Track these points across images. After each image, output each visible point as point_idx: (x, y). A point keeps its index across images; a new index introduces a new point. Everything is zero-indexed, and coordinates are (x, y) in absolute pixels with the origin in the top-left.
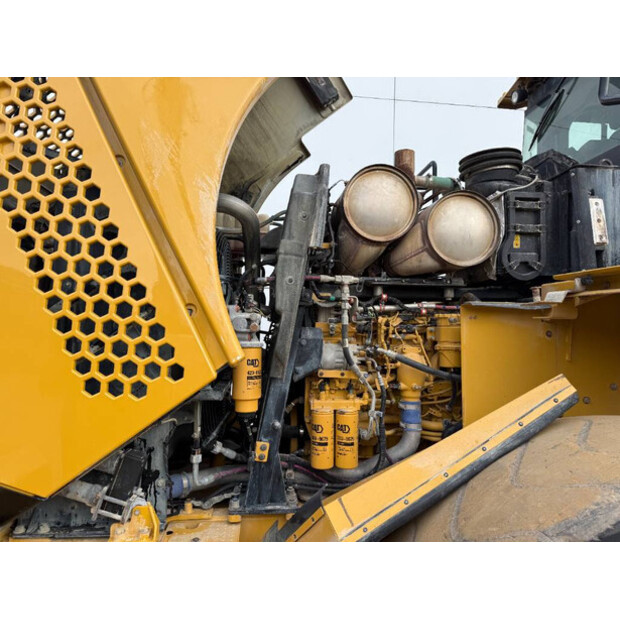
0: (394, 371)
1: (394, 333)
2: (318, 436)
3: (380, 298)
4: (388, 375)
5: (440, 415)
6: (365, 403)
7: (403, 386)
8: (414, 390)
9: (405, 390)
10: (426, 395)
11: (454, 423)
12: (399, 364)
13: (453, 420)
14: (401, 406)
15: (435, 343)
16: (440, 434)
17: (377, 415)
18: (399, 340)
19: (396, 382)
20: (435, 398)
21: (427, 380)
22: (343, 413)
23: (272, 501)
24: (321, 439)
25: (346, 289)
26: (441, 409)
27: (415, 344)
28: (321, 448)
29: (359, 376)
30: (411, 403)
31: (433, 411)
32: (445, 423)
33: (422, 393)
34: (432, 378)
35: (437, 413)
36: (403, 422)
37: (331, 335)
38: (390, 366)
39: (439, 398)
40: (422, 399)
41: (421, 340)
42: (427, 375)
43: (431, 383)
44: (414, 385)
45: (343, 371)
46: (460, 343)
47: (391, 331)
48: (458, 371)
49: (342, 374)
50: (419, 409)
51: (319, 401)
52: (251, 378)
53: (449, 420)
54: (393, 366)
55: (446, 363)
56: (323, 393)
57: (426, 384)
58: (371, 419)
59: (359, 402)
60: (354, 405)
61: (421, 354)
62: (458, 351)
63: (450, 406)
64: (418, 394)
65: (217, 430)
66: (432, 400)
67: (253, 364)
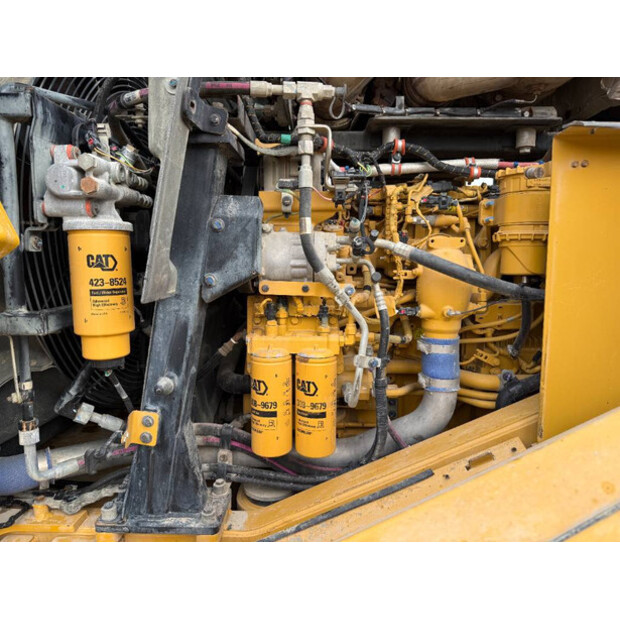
0: (410, 285)
1: (414, 213)
2: (259, 399)
3: (392, 146)
4: (399, 291)
5: (496, 362)
6: (350, 341)
7: (424, 310)
8: (448, 318)
9: (430, 318)
10: (471, 326)
11: (521, 377)
12: (420, 269)
13: (520, 371)
14: (422, 346)
15: (494, 229)
16: (494, 396)
17: (371, 365)
18: (425, 226)
19: (414, 303)
20: (489, 332)
21: (474, 299)
22: (305, 360)
23: (175, 509)
24: (265, 405)
25: (307, 111)
26: (499, 350)
27: (454, 234)
28: (265, 420)
29: (334, 293)
30: (440, 341)
31: (482, 355)
32: (505, 377)
33: (463, 324)
34: (484, 294)
35: (492, 359)
36: (426, 374)
37: (287, 214)
38: (402, 275)
39: (496, 333)
40: (462, 335)
41: (467, 225)
42: (475, 289)
43: (481, 306)
44: (448, 309)
45: (306, 283)
46: (547, 224)
47: (409, 211)
48: (538, 280)
49: (305, 289)
50: (455, 352)
51: (264, 338)
52: (99, 293)
53: (512, 372)
54: (410, 275)
55: (513, 267)
56: (272, 323)
57: (472, 307)
58: (359, 371)
59: (337, 339)
60: (328, 344)
61: (466, 250)
62: (542, 243)
63: (516, 347)
64: (456, 326)
65: (76, 386)
66: (483, 336)
67: (100, 265)
